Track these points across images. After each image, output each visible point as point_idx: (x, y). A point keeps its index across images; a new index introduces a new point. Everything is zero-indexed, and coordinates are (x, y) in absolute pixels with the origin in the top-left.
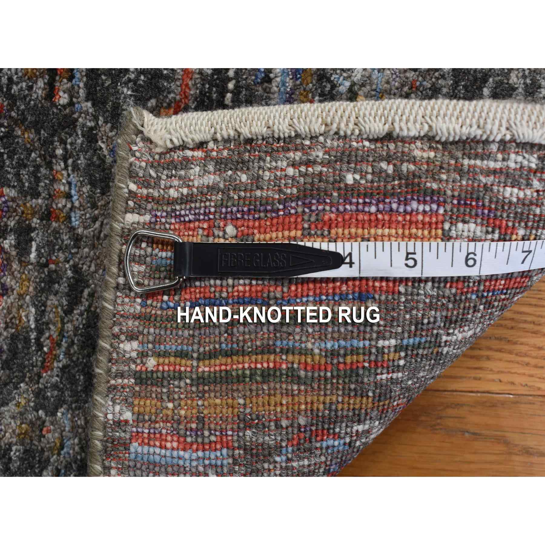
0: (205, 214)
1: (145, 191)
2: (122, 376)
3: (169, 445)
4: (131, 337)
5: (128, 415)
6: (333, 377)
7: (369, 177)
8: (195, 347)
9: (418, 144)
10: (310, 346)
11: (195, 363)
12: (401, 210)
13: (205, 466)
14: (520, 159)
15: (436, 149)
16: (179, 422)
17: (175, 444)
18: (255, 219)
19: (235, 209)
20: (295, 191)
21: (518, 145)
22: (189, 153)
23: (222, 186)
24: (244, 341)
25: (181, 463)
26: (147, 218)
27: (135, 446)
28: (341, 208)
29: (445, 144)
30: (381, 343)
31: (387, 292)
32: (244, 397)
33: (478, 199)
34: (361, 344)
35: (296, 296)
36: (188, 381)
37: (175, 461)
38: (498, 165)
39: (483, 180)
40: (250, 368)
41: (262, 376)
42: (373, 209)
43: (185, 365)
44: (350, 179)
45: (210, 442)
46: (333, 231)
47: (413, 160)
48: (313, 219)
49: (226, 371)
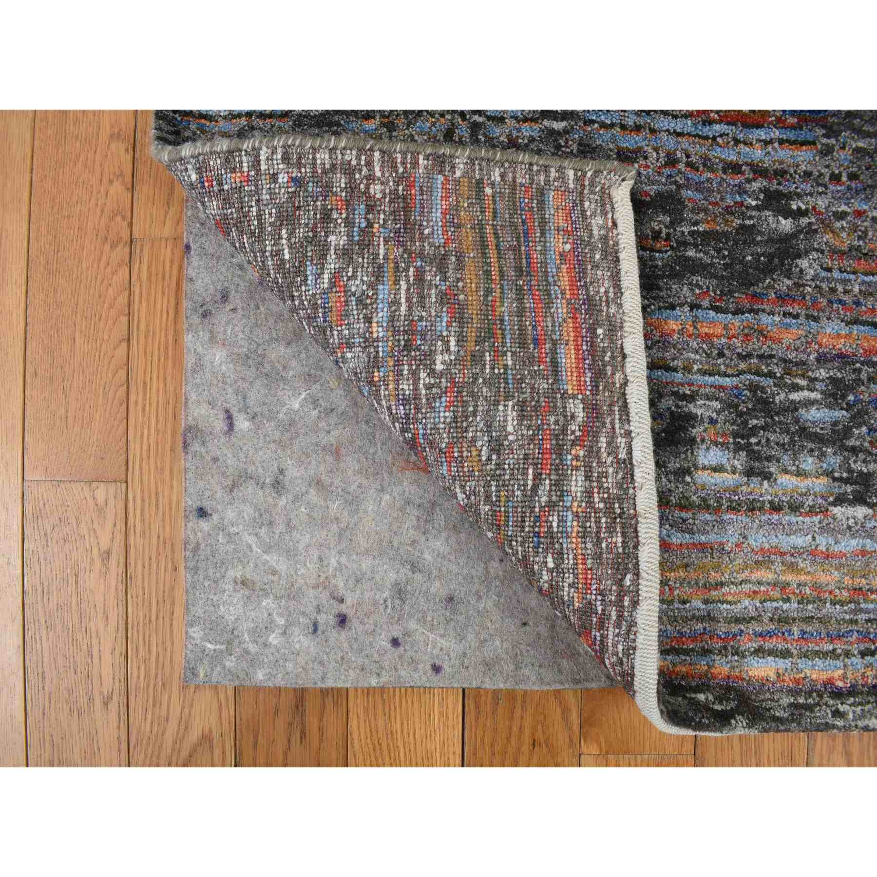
0: (576, 228)
1: (587, 183)
2: (480, 170)
3: (444, 202)
4: (502, 176)
5: (458, 174)
6: (489, 320)
7: (602, 345)
8: (500, 223)
9: (622, 377)
10: (506, 305)
11: (491, 223)
12: (586, 366)
13: (433, 226)
14: (623, 445)
15: (620, 387)
16: (457, 210)
17: (444, 207)
18: (574, 265)
19: (579, 250)
20: (592, 293)
21: (630, 443)
22: (610, 216)
23: (593, 240)
24: (505, 259)
25: (434, 210)
26: (572, 186)
27: (441, 178)
28: (583, 326)
29: (624, 394)
30: (509, 354)
31: (539, 357)
32: (474, 257)
33: (597, 418)
34: (508, 341)
35: (533, 295)
36: (480, 218)
37: (434, 206)
38: (617, 430)
39: (608, 421)
40: (491, 262)
41: (487, 271)
42: (584, 347)
43: (489, 215)
44: (600, 331)
45: (447, 231)
46: (570, 320)
47: (613, 374)
48: (576, 306)
49: (488, 245)
